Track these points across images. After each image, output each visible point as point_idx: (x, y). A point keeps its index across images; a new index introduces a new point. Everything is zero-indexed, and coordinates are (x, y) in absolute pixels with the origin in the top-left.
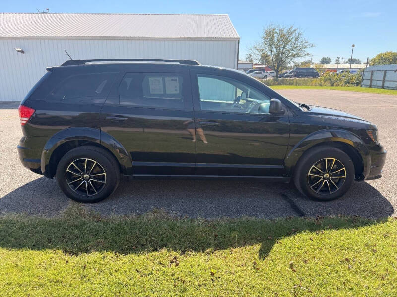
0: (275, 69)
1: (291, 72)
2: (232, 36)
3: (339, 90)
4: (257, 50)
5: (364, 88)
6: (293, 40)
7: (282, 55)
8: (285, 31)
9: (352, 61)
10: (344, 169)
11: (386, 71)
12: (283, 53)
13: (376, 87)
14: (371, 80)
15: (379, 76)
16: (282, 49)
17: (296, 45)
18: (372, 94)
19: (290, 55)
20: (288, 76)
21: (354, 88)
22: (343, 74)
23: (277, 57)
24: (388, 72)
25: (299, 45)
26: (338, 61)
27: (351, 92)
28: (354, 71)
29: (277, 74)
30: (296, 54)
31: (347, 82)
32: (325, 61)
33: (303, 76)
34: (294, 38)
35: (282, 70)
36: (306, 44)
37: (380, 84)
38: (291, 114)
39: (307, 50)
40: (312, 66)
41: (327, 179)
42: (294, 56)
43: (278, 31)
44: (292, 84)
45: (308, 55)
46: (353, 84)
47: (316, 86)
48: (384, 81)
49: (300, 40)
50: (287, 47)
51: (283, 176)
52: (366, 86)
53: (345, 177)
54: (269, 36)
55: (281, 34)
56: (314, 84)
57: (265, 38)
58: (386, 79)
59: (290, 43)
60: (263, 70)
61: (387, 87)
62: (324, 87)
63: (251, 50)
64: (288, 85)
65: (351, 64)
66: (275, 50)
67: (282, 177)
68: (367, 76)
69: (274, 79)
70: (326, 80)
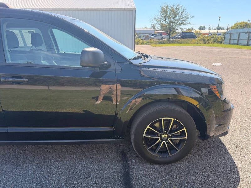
0: (168, 33)
1: (179, 35)
2: (131, 7)
3: (208, 46)
4: (156, 20)
5: (225, 45)
6: (180, 14)
7: (173, 24)
8: (175, 7)
9: (219, 28)
10: (185, 129)
11: (240, 33)
12: (173, 22)
13: (234, 44)
14: (230, 39)
15: (235, 37)
16: (172, 19)
17: (181, 17)
18: (231, 49)
19: (178, 23)
20: (176, 38)
21: (219, 45)
22: (212, 36)
23: (169, 25)
24: (241, 34)
25: (183, 17)
26: (210, 28)
27: (216, 48)
28: (219, 34)
29: (169, 36)
30: (182, 23)
31: (215, 41)
32: (202, 28)
33: (186, 38)
34: (180, 12)
35: (172, 33)
36: (188, 16)
37: (236, 42)
38: (118, 68)
39: (189, 20)
40: (193, 31)
41: (165, 140)
42: (180, 24)
43: (170, 8)
44: (179, 43)
45: (189, 23)
46: (218, 42)
47: (194, 44)
48: (238, 40)
49: (184, 13)
50: (176, 18)
51: (115, 138)
52: (227, 43)
53: (186, 138)
54: (164, 11)
55: (172, 9)
56: (193, 43)
57: (161, 13)
58: (240, 39)
59: (178, 16)
60: (161, 34)
61: (241, 44)
62: (199, 45)
63: (152, 20)
64: (176, 43)
65: (218, 30)
66: (168, 21)
67: (114, 140)
68: (228, 36)
69: (167, 40)
70: (201, 40)
